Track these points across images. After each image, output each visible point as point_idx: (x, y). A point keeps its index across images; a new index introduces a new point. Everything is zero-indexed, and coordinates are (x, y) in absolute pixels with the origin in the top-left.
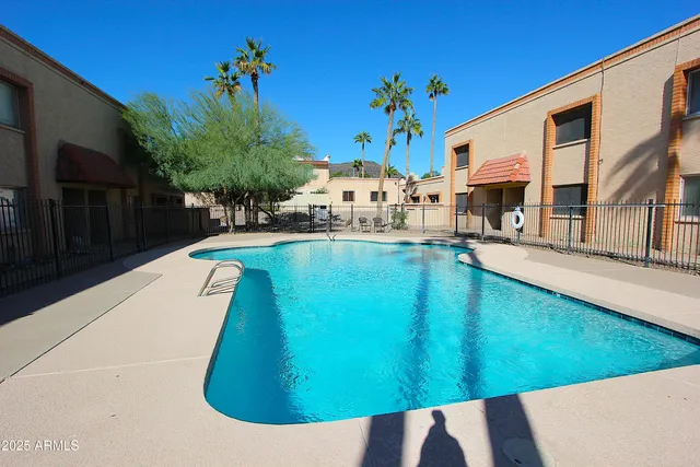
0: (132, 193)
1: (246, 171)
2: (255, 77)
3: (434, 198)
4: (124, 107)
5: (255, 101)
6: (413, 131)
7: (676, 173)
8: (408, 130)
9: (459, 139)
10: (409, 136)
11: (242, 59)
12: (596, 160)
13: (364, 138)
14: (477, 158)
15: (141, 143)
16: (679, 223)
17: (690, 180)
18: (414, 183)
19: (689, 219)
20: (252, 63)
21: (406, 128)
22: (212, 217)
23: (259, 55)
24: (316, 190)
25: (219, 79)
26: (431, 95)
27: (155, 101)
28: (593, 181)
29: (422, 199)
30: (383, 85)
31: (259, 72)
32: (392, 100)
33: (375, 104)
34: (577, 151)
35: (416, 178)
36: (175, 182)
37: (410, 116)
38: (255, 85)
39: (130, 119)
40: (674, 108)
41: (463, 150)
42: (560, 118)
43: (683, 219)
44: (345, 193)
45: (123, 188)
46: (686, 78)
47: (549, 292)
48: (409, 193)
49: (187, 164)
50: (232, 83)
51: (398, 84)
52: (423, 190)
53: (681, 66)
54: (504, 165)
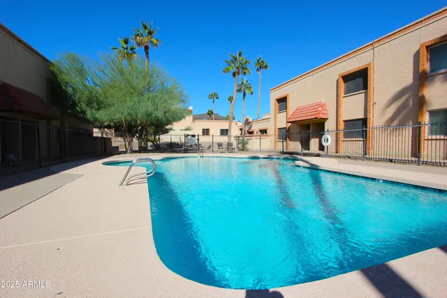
0: (56, 123)
1: (142, 109)
2: (147, 48)
3: (264, 132)
4: (51, 63)
5: (147, 64)
6: (247, 91)
7: (425, 109)
8: (243, 90)
9: (280, 93)
10: (244, 94)
11: (138, 35)
12: (372, 103)
13: (214, 96)
14: (292, 105)
15: (64, 88)
16: (428, 140)
17: (432, 113)
18: (250, 122)
19: (434, 137)
20: (146, 39)
21: (242, 89)
22: (113, 145)
23: (150, 33)
24: (184, 128)
25: (122, 49)
26: (258, 69)
27: (75, 60)
28: (370, 116)
29: (255, 133)
30: (232, 58)
31: (150, 46)
32: (237, 68)
33: (226, 71)
34: (359, 98)
35: (250, 120)
36: (89, 115)
37: (245, 82)
38: (147, 53)
39: (55, 71)
40: (421, 69)
41: (282, 101)
42: (347, 78)
43: (430, 137)
44: (204, 130)
45: (49, 119)
46: (427, 51)
47: (373, 179)
48: (247, 128)
49: (98, 104)
50: (131, 52)
51: (241, 58)
52: (256, 127)
53: (424, 44)
54: (312, 108)
